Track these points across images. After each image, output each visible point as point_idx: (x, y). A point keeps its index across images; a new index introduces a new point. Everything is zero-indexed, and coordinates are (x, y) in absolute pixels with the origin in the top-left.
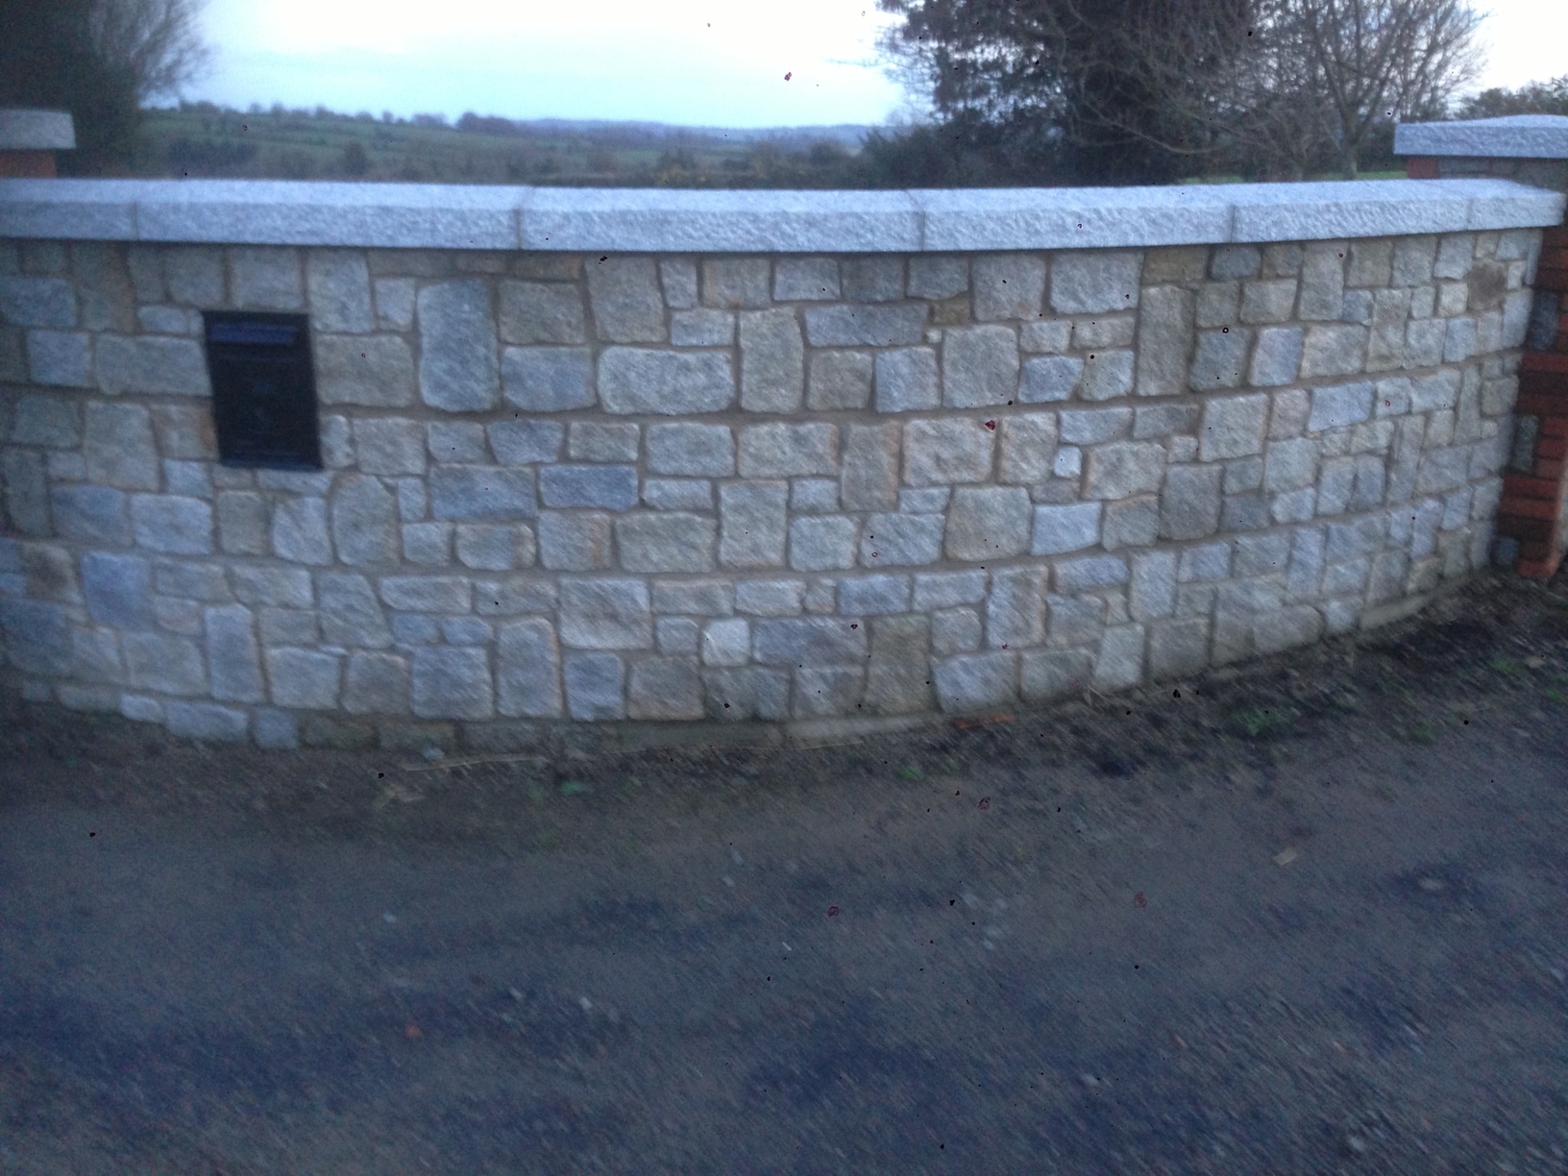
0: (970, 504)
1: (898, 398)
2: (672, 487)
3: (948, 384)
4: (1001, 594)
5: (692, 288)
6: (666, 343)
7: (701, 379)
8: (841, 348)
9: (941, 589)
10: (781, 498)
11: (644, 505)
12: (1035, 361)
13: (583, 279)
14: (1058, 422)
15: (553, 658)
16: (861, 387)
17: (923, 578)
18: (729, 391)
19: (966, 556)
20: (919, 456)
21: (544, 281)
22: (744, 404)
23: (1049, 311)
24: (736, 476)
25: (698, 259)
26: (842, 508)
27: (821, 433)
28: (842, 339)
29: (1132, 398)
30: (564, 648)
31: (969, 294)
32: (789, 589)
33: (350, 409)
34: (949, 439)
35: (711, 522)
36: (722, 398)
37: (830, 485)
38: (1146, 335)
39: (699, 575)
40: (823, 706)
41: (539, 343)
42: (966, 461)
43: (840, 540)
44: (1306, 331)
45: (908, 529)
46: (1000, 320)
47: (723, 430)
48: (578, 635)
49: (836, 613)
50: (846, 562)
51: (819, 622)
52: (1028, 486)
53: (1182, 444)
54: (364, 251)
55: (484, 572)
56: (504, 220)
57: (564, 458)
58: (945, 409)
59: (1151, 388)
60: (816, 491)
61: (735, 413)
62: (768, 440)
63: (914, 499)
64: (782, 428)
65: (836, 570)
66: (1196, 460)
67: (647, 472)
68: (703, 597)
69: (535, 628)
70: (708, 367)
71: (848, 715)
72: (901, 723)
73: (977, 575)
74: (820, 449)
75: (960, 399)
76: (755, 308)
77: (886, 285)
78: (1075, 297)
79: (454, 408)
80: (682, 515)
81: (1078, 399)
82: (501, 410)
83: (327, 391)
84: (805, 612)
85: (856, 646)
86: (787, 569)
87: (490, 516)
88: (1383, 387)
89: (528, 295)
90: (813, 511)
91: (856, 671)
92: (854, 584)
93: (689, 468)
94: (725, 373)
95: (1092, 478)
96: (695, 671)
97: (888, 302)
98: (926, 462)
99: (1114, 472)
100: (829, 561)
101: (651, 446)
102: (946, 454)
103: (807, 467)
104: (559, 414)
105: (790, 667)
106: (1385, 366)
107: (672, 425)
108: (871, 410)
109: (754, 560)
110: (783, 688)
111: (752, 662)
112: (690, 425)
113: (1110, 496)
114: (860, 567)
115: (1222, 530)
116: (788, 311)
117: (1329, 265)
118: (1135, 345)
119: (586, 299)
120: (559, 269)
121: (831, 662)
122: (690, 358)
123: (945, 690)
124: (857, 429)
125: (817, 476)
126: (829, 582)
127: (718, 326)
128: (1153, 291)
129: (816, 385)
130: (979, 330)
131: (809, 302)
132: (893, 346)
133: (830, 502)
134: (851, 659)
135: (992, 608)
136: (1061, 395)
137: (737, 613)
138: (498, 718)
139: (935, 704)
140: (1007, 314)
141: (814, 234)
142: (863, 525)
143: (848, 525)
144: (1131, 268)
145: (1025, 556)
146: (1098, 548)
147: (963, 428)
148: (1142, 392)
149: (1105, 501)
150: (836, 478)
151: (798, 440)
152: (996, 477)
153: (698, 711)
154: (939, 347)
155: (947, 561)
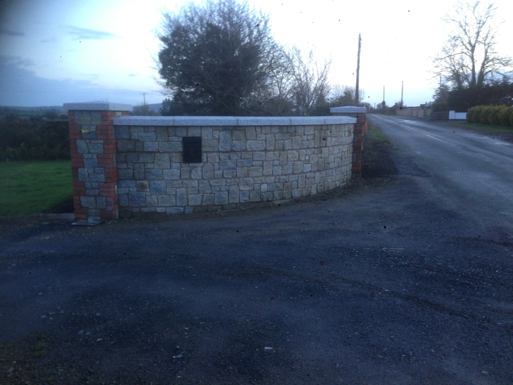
0: (296, 164)
1: (287, 147)
2: (257, 162)
3: (293, 145)
4: (300, 178)
5: (260, 131)
6: (256, 140)
7: (261, 145)
8: (280, 140)
9: (293, 178)
10: (272, 163)
11: (252, 166)
12: (303, 142)
13: (245, 130)
14: (306, 151)
15: (238, 192)
16: (282, 146)
17: (290, 176)
18: (265, 147)
19: (295, 172)
21: (239, 130)
23: (304, 134)
24: (266, 160)
25: (261, 127)
26: (280, 165)
27: (277, 153)
28: (280, 138)
30: (240, 190)
31: (295, 132)
32: (273, 178)
33: (207, 152)
34: (293, 154)
35: (262, 168)
36: (263, 148)
38: (315, 138)
40: (278, 198)
41: (238, 140)
43: (279, 170)
44: (332, 138)
45: (288, 168)
47: (264, 153)
48: (242, 188)
49: (279, 182)
50: (280, 174)
51: (277, 184)
52: (303, 161)
53: (320, 155)
54: (211, 126)
55: (227, 178)
56: (235, 121)
57: (241, 158)
61: (266, 150)
62: (270, 154)
63: (289, 164)
64: (272, 152)
66: (321, 158)
67: (253, 160)
68: (261, 180)
69: (235, 187)
70: (262, 143)
71: (280, 199)
72: (288, 200)
73: (297, 175)
74: (277, 156)
75: (295, 148)
76: (268, 134)
77: (285, 130)
78: (307, 132)
79: (225, 151)
80: (258, 167)
81: (308, 148)
82: (232, 151)
83: (203, 149)
84: (275, 182)
85: (282, 188)
86: (272, 175)
87: (229, 169)
88: (340, 147)
89: (237, 133)
90: (276, 166)
91: (282, 192)
92: (282, 177)
93: (259, 159)
94: (264, 144)
95: (310, 160)
96: (260, 193)
97: (285, 133)
98: (291, 157)
99: (312, 159)
100: (278, 174)
101: (254, 156)
102: (293, 156)
104: (241, 151)
105: (273, 191)
106: (340, 144)
107: (257, 152)
108: (283, 150)
109: (268, 174)
110: (272, 195)
111: (268, 191)
112: (260, 152)
114: (282, 175)
115: (325, 169)
116: (273, 134)
117: (334, 128)
119: (245, 133)
120: (241, 129)
121: (278, 190)
122: (260, 142)
123: (293, 195)
124: (282, 152)
125: (276, 160)
126: (278, 177)
127: (263, 137)
128: (316, 131)
129: (276, 146)
130: (297, 137)
131: (275, 133)
132: (286, 140)
133: (278, 164)
134: (281, 190)
135: (299, 181)
137: (266, 183)
138: (229, 204)
139: (292, 197)
140: (299, 135)
141: (278, 123)
142: (282, 168)
144: (313, 128)
145: (302, 172)
146: (311, 171)
147: (295, 152)
148: (315, 147)
149: (312, 164)
150: (279, 160)
151: (274, 154)
152: (299, 160)
153: (260, 200)
154: (292, 139)
155: (293, 173)
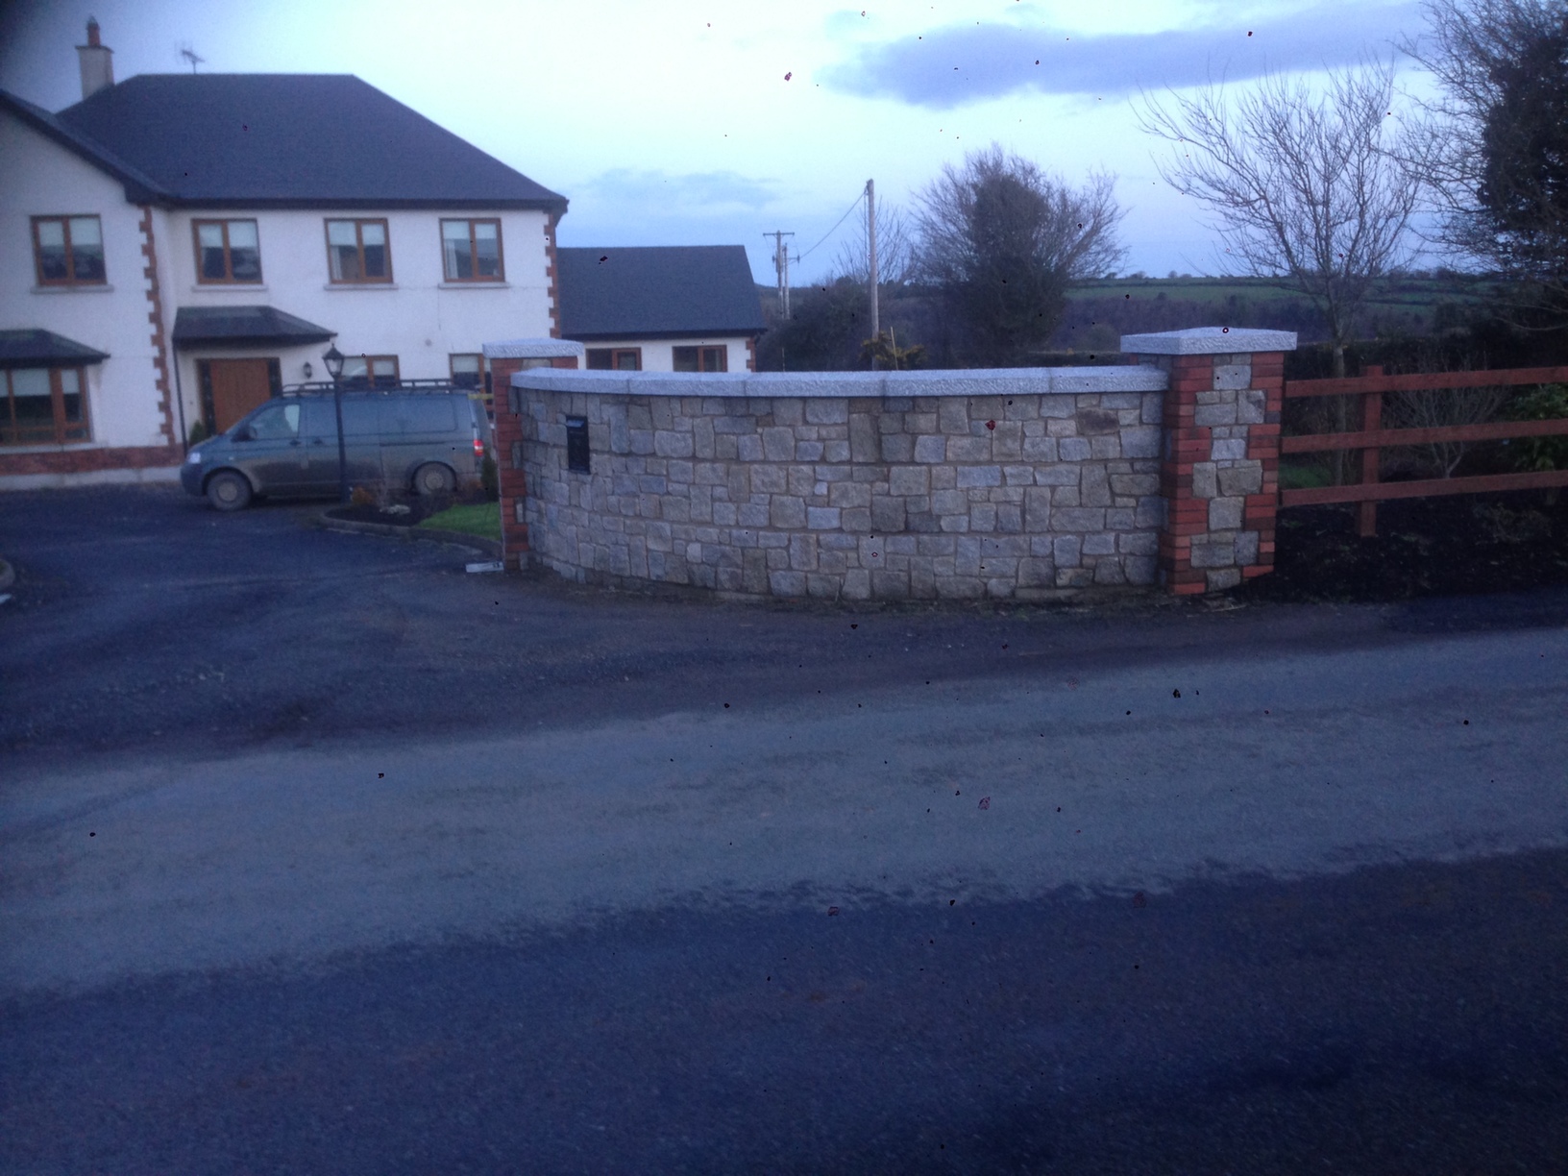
0: (778, 502)
1: (746, 456)
2: (677, 487)
3: (766, 450)
4: (795, 546)
5: (680, 409)
6: (673, 430)
7: (683, 444)
8: (727, 434)
9: (769, 539)
10: (709, 494)
11: (668, 493)
12: (801, 443)
13: (649, 405)
14: (814, 471)
15: (644, 553)
16: (734, 450)
17: (761, 533)
18: (691, 449)
19: (779, 525)
20: (756, 480)
21: (641, 405)
22: (697, 454)
23: (806, 422)
24: (694, 483)
26: (730, 500)
27: (720, 467)
28: (726, 430)
29: (850, 462)
30: (648, 550)
31: (771, 414)
32: (713, 532)
33: (596, 451)
34: (766, 473)
35: (688, 501)
36: (688, 452)
37: (725, 489)
38: (853, 434)
39: (685, 523)
40: (727, 585)
41: (639, 428)
42: (774, 484)
43: (728, 513)
44: (947, 440)
45: (754, 511)
46: (785, 425)
47: (690, 465)
48: (652, 546)
49: (730, 544)
50: (732, 523)
51: (723, 547)
52: (804, 498)
53: (881, 486)
54: (598, 394)
55: (626, 516)
56: (625, 383)
57: (646, 473)
58: (765, 462)
59: (861, 459)
60: (720, 491)
61: (694, 458)
62: (704, 468)
63: (755, 498)
64: (708, 465)
65: (729, 526)
66: (888, 494)
67: (669, 480)
68: (686, 532)
69: (640, 540)
70: (685, 439)
71: (738, 591)
72: (757, 597)
73: (784, 535)
74: (720, 474)
75: (771, 457)
76: (698, 417)
77: (741, 410)
78: (817, 417)
79: (618, 452)
80: (679, 498)
81: (823, 460)
82: (629, 454)
83: (592, 445)
84: (720, 543)
85: (739, 560)
86: (711, 524)
87: (627, 494)
88: (1008, 470)
89: (636, 410)
90: (720, 500)
91: (740, 571)
92: (735, 532)
93: (682, 479)
94: (690, 441)
95: (833, 497)
96: (686, 563)
97: (742, 416)
98: (759, 483)
99: (844, 495)
100: (726, 522)
101: (670, 469)
102: (766, 480)
103: (717, 482)
104: (645, 456)
105: (715, 565)
106: (1011, 460)
107: (674, 461)
108: (738, 459)
109: (700, 518)
110: (713, 575)
111: (703, 562)
112: (680, 462)
113: (844, 506)
114: (738, 525)
115: (907, 530)
116: (708, 419)
117: (959, 410)
118: (849, 438)
119: (650, 412)
120: (645, 401)
121: (730, 566)
122: (678, 435)
123: (773, 585)
124: (734, 467)
125: (721, 485)
126: (727, 531)
127: (687, 423)
128: (854, 415)
129: (719, 448)
130: (776, 428)
131: (714, 415)
132: (744, 434)
133: (725, 496)
134: (737, 566)
135: (792, 551)
136: (816, 459)
137: (697, 541)
138: (632, 576)
139: (769, 591)
140: (788, 423)
142: (738, 508)
143: (732, 507)
144: (843, 405)
145: (805, 529)
146: (840, 530)
147: (772, 469)
148: (855, 460)
149: (842, 509)
150: (727, 487)
151: (714, 470)
152: (788, 492)
153: (686, 581)
154: (761, 435)
155: (771, 527)
